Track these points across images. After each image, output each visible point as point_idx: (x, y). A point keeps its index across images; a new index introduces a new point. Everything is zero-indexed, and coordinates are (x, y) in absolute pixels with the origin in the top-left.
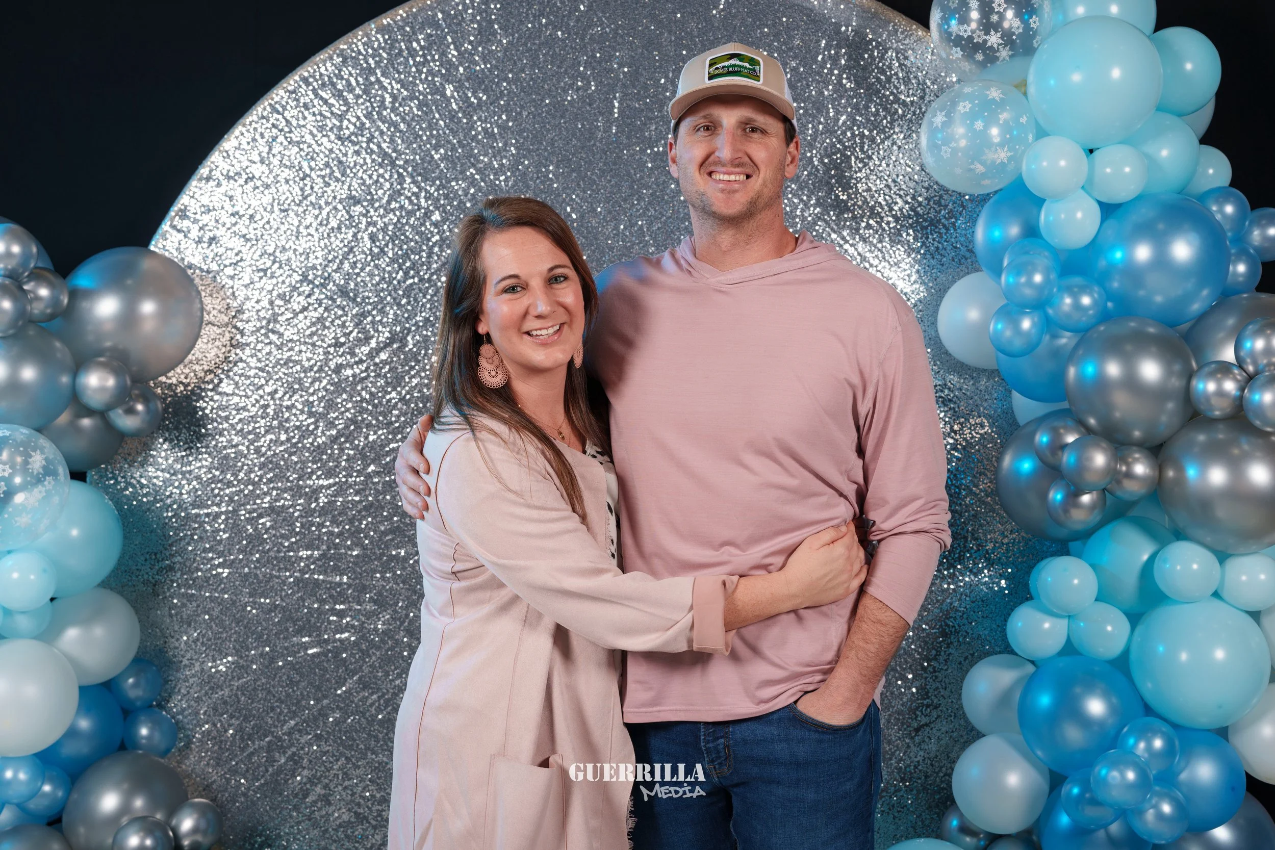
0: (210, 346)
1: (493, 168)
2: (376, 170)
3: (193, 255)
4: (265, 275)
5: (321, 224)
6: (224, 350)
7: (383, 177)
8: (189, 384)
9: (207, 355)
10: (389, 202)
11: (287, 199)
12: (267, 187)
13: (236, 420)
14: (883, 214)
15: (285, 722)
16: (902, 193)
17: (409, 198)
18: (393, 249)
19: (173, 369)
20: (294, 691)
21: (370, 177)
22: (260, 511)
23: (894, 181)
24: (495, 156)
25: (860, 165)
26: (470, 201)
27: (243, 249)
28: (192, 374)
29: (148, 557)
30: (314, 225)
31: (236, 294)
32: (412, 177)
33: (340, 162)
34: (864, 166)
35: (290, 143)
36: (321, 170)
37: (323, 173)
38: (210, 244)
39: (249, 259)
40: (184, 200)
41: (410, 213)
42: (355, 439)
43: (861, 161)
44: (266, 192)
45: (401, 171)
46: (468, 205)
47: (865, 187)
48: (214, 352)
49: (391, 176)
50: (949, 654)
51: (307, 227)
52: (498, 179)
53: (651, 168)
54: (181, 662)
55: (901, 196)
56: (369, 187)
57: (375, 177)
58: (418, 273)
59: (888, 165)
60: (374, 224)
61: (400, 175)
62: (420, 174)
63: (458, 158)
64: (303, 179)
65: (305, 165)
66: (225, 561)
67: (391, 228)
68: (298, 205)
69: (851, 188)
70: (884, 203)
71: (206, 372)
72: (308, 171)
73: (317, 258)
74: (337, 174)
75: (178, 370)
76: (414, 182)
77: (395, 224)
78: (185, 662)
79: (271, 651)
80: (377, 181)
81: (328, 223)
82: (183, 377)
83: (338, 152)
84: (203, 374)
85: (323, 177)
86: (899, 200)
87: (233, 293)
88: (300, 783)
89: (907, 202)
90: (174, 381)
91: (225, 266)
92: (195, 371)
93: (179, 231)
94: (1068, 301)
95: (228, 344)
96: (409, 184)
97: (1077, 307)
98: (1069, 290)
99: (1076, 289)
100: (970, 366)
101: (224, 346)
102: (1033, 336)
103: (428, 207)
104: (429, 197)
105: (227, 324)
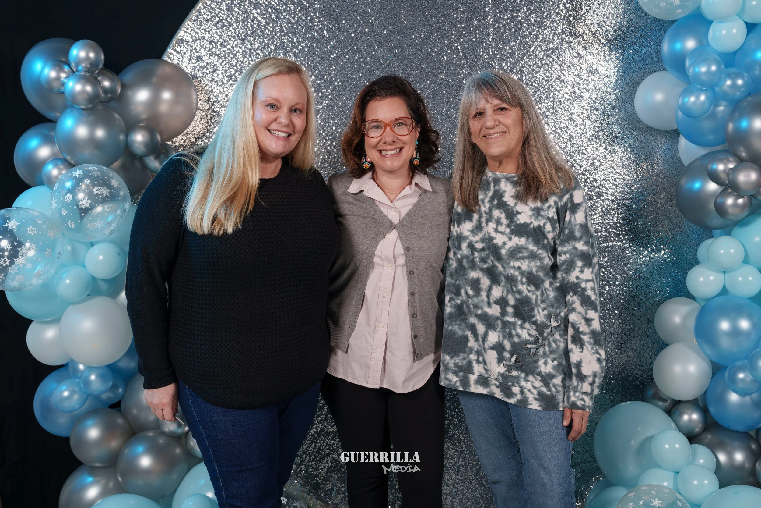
0: (198, 122)
1: (367, 12)
2: (297, 14)
3: (187, 67)
4: (231, 79)
5: (264, 48)
6: (207, 125)
7: (301, 19)
8: (186, 146)
9: (197, 128)
10: (305, 34)
11: (243, 32)
12: (231, 25)
14: (600, 38)
16: (612, 25)
17: (317, 31)
18: (308, 63)
19: (176, 137)
21: (294, 18)
23: (608, 18)
24: (369, 5)
25: (589, 8)
26: (354, 32)
27: (218, 64)
28: (188, 140)
30: (260, 48)
31: (214, 90)
32: (319, 18)
33: (276, 9)
34: (590, 9)
36: (264, 14)
37: (265, 16)
38: (198, 61)
39: (221, 69)
40: (181, 34)
41: (318, 41)
43: (589, 6)
44: (231, 29)
45: (312, 14)
46: (353, 35)
47: (590, 22)
48: (201, 126)
49: (306, 18)
50: (641, 299)
51: (255, 50)
52: (371, 19)
53: (463, 11)
55: (611, 27)
56: (293, 25)
57: (296, 18)
58: (323, 77)
59: (604, 8)
60: (297, 48)
61: (311, 16)
62: (323, 17)
63: (346, 6)
64: (253, 20)
65: (254, 11)
67: (306, 50)
68: (250, 36)
69: (582, 22)
70: (601, 30)
71: (196, 139)
72: (256, 15)
74: (273, 17)
75: (180, 137)
76: (320, 21)
77: (309, 47)
80: (298, 21)
81: (268, 47)
82: (182, 141)
83: (273, 3)
84: (194, 141)
85: (265, 19)
86: (611, 30)
87: (212, 90)
89: (615, 31)
90: (177, 144)
91: (207, 74)
92: (190, 138)
93: (178, 53)
94: (729, 83)
95: (210, 121)
96: (317, 22)
97: (734, 86)
98: (729, 76)
99: (733, 76)
100: (653, 129)
101: (207, 122)
102: (707, 105)
103: (329, 37)
104: (329, 31)
105: (208, 109)
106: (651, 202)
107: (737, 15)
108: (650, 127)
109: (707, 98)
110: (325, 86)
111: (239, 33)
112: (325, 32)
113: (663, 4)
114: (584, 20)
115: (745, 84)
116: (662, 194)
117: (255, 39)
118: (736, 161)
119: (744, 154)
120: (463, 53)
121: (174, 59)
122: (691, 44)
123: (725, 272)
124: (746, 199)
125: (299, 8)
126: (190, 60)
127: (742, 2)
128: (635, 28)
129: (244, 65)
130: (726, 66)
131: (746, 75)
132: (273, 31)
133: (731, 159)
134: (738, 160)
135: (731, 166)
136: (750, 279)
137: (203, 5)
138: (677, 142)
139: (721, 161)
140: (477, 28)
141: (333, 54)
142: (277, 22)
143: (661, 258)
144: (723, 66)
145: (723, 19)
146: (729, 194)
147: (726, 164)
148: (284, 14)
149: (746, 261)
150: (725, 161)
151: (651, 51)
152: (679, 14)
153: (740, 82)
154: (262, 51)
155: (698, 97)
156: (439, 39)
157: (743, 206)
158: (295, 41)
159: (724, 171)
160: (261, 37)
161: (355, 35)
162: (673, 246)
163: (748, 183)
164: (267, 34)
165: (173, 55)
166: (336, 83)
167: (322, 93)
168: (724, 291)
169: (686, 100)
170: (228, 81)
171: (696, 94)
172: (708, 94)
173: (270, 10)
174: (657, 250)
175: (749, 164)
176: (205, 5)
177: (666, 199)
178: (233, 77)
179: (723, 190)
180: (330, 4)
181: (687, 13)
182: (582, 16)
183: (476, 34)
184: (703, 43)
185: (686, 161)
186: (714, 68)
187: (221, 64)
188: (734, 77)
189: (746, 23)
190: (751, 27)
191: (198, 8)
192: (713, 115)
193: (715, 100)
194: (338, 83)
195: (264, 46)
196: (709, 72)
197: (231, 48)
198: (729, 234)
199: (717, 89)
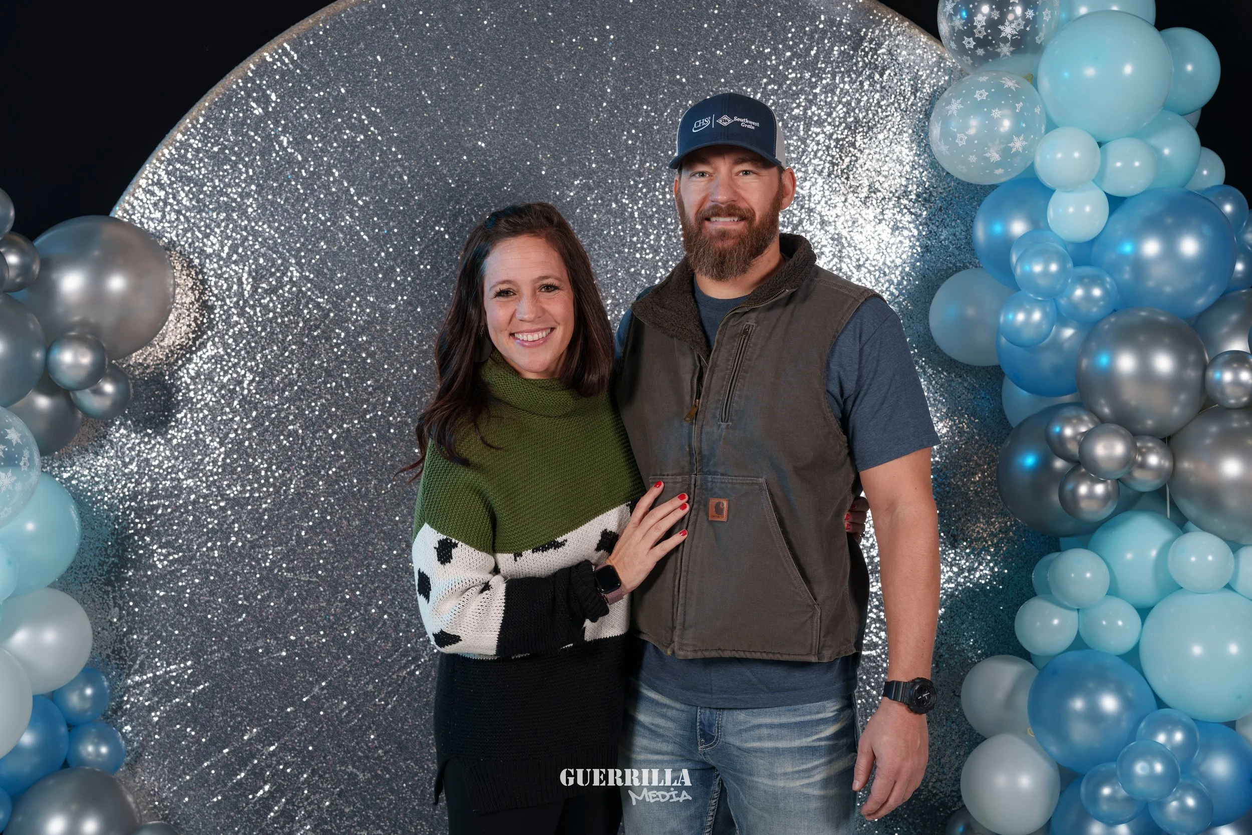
2: (358, 147)
8: (148, 366)
13: (199, 406)
15: (246, 731)
18: (373, 231)
20: (257, 698)
21: (351, 153)
22: (222, 504)
29: (97, 552)
35: (266, 114)
42: (329, 427)
50: (941, 655)
54: (131, 667)
62: (403, 153)
66: (184, 556)
67: (371, 207)
68: (274, 180)
73: (292, 235)
77: (377, 201)
78: (137, 667)
79: (232, 654)
80: (358, 158)
85: (301, 151)
88: (261, 798)
94: (1079, 292)
95: (194, 324)
96: (392, 161)
97: (1088, 297)
98: (1080, 280)
99: (1086, 280)
100: (961, 363)
101: (189, 326)
102: (1044, 327)
103: (412, 187)
104: (413, 177)
105: (192, 303)
106: (958, 487)
107: (1093, 181)
108: (955, 361)
109: (1045, 314)
110: (401, 270)
111: (254, 173)
112: (406, 178)
113: (973, 159)
114: (847, 178)
115: (1106, 293)
116: (976, 474)
117: (281, 185)
118: (1093, 421)
119: (1107, 411)
120: (641, 224)
121: (134, 214)
122: (1018, 228)
123: (1078, 610)
124: (1110, 488)
125: (362, 137)
126: (164, 216)
127: (1099, 163)
128: (931, 195)
129: (260, 229)
130: (1076, 264)
131: (1108, 279)
132: (313, 173)
133: (1086, 418)
134: (1096, 419)
135: (1083, 429)
136: (1120, 623)
137: (191, 122)
138: (1001, 387)
139: (1068, 421)
140: (666, 184)
141: (418, 217)
142: (322, 157)
143: (974, 584)
144: (1070, 265)
145: (1071, 187)
146: (1084, 477)
147: (1074, 426)
148: (335, 145)
149: (1113, 591)
150: (1075, 421)
151: (957, 233)
152: (1000, 175)
153: (1097, 292)
154: (293, 206)
155: (1029, 313)
156: (601, 199)
157: (1107, 497)
158: (352, 191)
159: (1074, 438)
160: (293, 183)
161: (458, 186)
162: (995, 565)
163: (1110, 458)
164: (303, 178)
165: (133, 207)
166: (422, 267)
167: (396, 282)
168: (1079, 643)
169: (1010, 317)
170: (229, 256)
171: (1028, 307)
172: (1048, 310)
173: (309, 137)
174: (969, 571)
175: (1113, 427)
176: (195, 122)
177: (983, 484)
178: (240, 250)
179: (1073, 470)
180: (415, 131)
181: (1014, 175)
182: (842, 171)
183: (664, 194)
184: (1038, 222)
185: (1014, 419)
186: (1054, 267)
187: (219, 226)
188: (1088, 282)
189: (1106, 194)
190: (1115, 202)
191: (182, 128)
192: (1056, 345)
193: (1061, 318)
194: (425, 267)
195: (298, 198)
196: (1046, 273)
197: (239, 200)
198: (1085, 545)
199: (1063, 302)
